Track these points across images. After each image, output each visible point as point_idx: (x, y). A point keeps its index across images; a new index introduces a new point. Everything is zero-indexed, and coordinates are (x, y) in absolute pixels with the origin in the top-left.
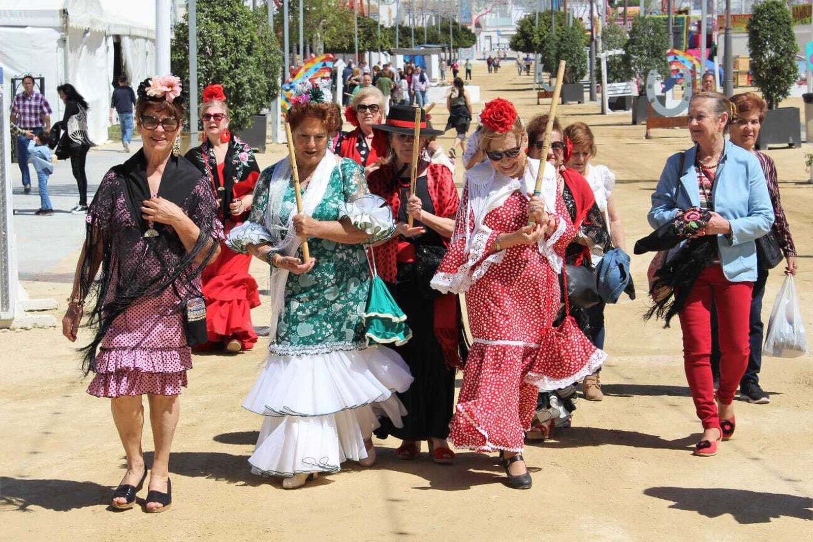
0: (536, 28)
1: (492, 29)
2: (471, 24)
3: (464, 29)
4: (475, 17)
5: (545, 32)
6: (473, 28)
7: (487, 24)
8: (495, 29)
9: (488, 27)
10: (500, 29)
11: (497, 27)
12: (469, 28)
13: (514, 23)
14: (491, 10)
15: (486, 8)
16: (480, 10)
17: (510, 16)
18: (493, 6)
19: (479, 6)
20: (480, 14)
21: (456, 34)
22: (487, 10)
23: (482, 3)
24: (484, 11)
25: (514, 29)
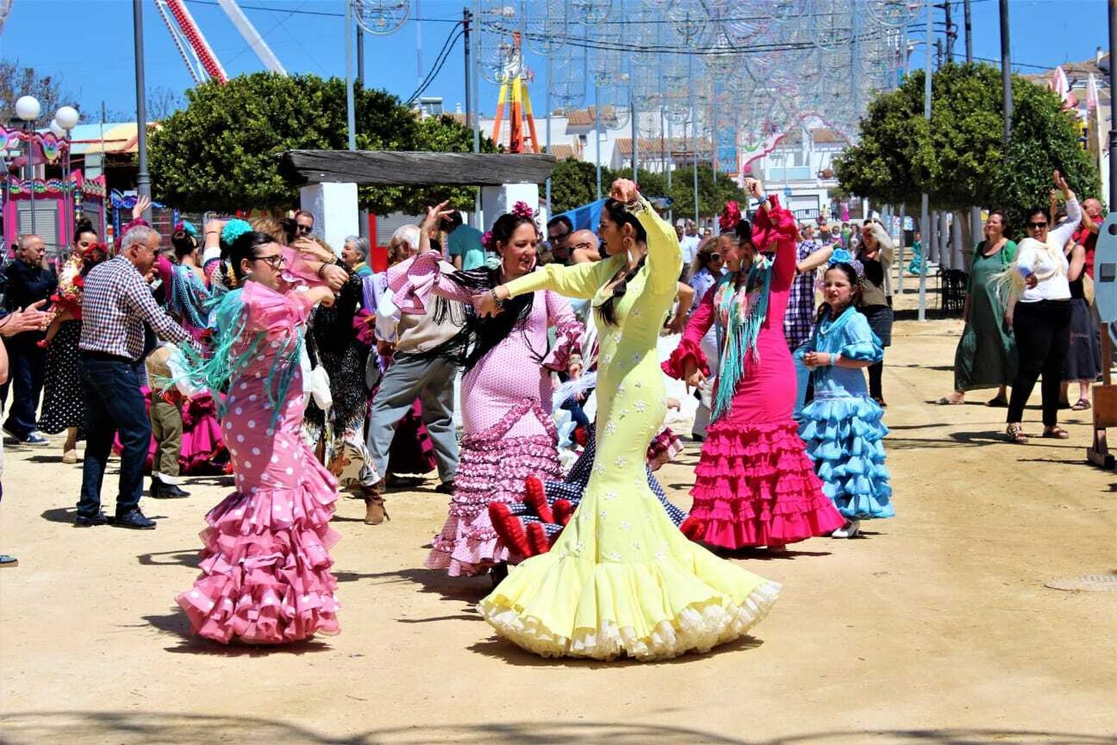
2: (736, 173)
3: (725, 181)
4: (744, 158)
6: (740, 180)
7: (767, 178)
10: (790, 186)
11: (784, 182)
12: (734, 179)
13: (814, 176)
14: (774, 148)
15: (765, 146)
16: (754, 145)
17: (808, 163)
18: (778, 142)
19: (751, 140)
20: (753, 156)
21: (706, 189)
22: (767, 149)
23: (757, 136)
24: (760, 151)
25: (815, 186)
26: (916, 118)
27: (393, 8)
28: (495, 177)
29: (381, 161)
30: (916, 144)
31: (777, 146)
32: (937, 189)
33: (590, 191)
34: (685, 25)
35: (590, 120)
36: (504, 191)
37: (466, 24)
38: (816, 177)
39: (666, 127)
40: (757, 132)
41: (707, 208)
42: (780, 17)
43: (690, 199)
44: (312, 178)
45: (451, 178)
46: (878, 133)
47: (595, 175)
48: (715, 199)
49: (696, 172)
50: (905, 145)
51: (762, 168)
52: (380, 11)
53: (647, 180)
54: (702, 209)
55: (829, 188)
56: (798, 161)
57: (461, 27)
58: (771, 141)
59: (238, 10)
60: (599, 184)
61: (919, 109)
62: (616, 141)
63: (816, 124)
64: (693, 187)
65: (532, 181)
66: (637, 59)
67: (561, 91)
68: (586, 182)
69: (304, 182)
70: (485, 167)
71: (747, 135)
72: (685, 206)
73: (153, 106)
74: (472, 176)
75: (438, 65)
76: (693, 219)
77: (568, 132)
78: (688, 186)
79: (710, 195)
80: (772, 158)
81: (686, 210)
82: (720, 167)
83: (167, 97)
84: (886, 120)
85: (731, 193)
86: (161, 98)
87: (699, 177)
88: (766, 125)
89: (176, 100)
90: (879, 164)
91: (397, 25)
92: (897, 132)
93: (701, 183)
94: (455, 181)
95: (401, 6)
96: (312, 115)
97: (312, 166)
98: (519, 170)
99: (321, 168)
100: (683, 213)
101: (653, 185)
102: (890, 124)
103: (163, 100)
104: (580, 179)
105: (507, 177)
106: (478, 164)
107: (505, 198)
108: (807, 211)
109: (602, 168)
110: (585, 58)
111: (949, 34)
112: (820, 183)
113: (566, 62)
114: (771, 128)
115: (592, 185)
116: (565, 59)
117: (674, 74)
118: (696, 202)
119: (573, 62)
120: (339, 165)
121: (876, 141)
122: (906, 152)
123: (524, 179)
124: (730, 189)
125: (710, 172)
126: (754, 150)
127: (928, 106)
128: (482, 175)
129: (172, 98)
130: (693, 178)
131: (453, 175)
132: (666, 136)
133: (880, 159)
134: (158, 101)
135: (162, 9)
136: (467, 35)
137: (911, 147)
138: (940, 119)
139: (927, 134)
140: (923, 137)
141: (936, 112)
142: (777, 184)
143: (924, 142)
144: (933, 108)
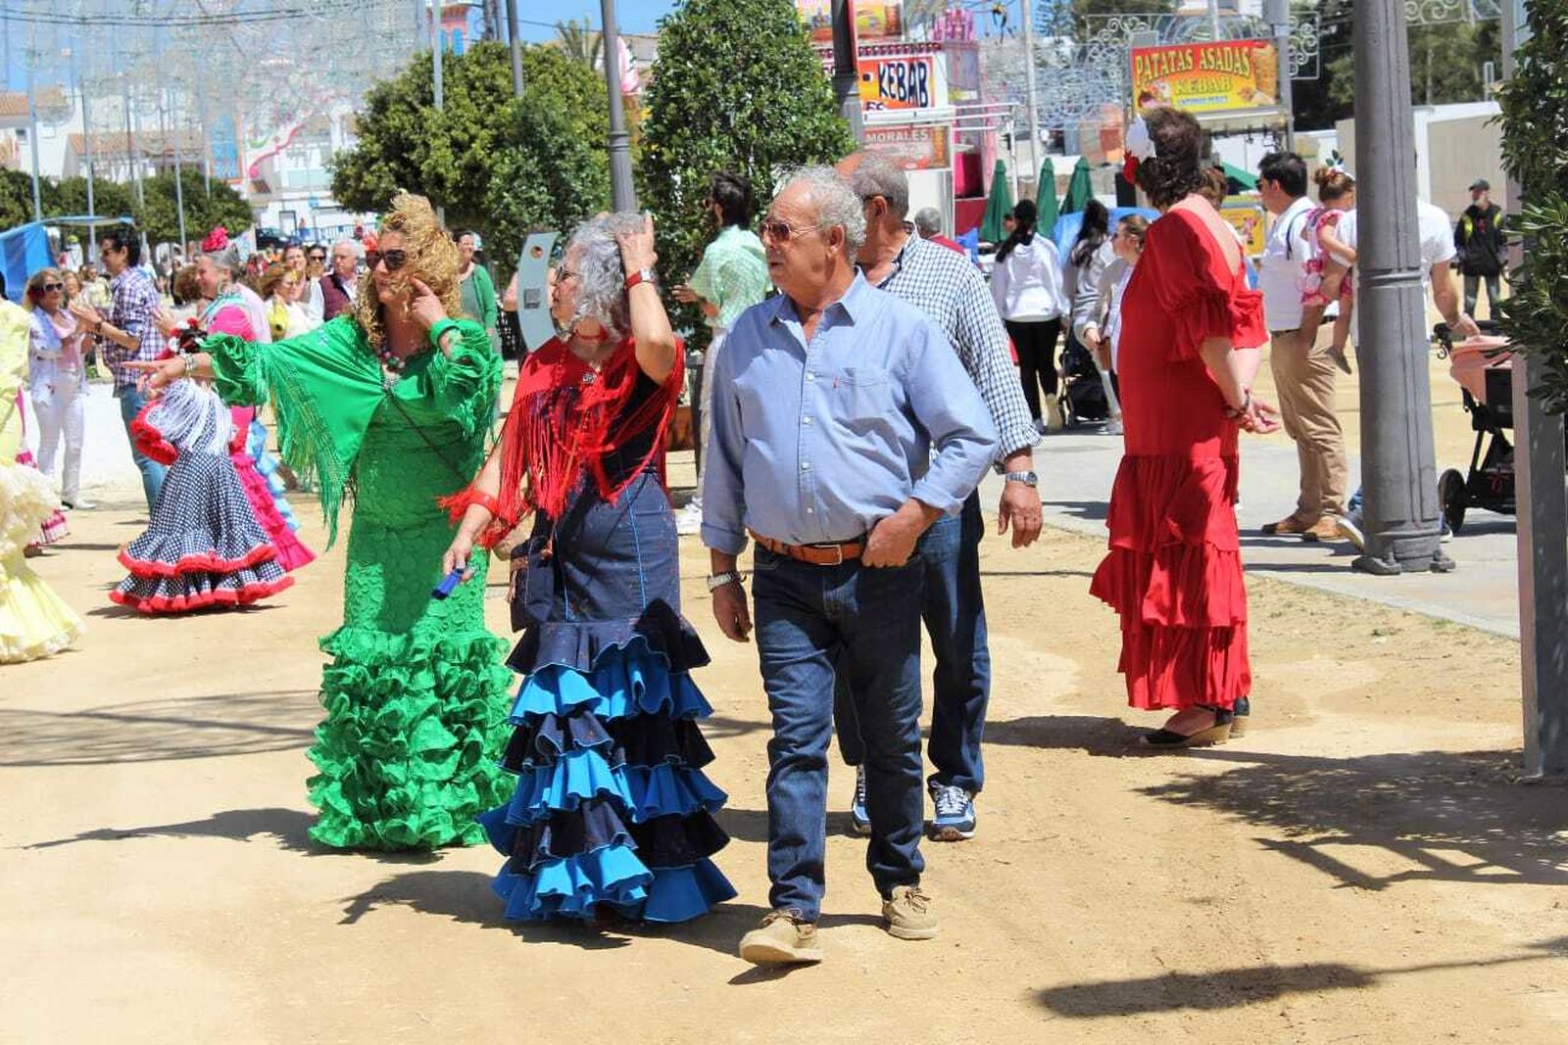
0: (435, 114)
1: (297, 195)
2: (239, 179)
3: (222, 190)
4: (249, 158)
5: (474, 129)
6: (245, 189)
7: (285, 183)
8: (306, 194)
9: (288, 190)
10: (316, 194)
11: (306, 188)
12: (235, 188)
14: (290, 142)
15: (277, 140)
16: (260, 139)
18: (294, 133)
19: (256, 132)
20: (262, 154)
21: (193, 201)
22: (281, 143)
23: (263, 128)
24: (270, 147)
26: (425, 111)
30: (426, 144)
31: (296, 139)
32: (455, 200)
33: (25, 211)
35: (30, 109)
39: (132, 120)
40: (265, 121)
41: (198, 229)
43: (172, 216)
46: (379, 132)
47: (31, 187)
48: (208, 216)
49: (179, 179)
50: (412, 147)
51: (277, 170)
53: (108, 192)
54: (190, 229)
56: (326, 157)
58: (284, 132)
60: (37, 201)
61: (428, 101)
62: (69, 136)
64: (176, 199)
66: (78, 32)
68: (18, 198)
71: (250, 126)
72: (165, 226)
76: (179, 243)
78: (168, 198)
79: (201, 210)
80: (290, 156)
81: (166, 232)
82: (213, 171)
84: (388, 114)
85: (231, 206)
87: (183, 185)
88: (277, 111)
90: (380, 169)
92: (403, 129)
93: (186, 191)
100: (163, 236)
101: (115, 200)
102: (394, 120)
104: (11, 195)
108: (341, 228)
109: (40, 178)
110: (6, 33)
114: (282, 116)
115: (28, 201)
117: (132, 49)
118: (182, 220)
121: (378, 141)
122: (414, 157)
124: (230, 201)
125: (200, 179)
126: (261, 146)
127: (438, 97)
130: (175, 187)
133: (381, 163)
137: (421, 149)
138: (459, 112)
139: (441, 131)
140: (435, 136)
141: (451, 103)
142: (299, 191)
143: (437, 142)
144: (445, 99)
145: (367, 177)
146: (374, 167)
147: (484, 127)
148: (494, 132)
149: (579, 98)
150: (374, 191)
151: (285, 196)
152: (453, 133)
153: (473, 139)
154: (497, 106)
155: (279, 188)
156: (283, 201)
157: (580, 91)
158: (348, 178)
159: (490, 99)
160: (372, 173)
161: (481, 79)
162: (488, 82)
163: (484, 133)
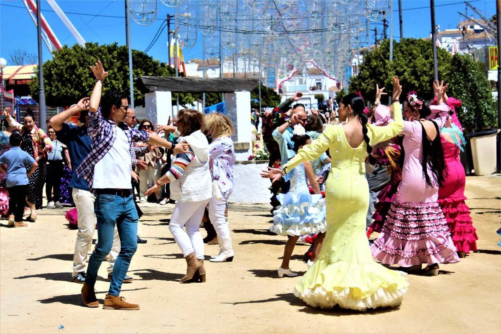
2: (276, 88)
3: (271, 91)
4: (279, 81)
6: (277, 91)
12: (275, 91)
13: (308, 89)
14: (292, 77)
15: (288, 76)
17: (305, 84)
18: (293, 74)
19: (282, 73)
20: (283, 80)
22: (289, 77)
23: (285, 72)
24: (286, 78)
25: (308, 94)
26: (386, 61)
27: (150, 13)
28: (231, 88)
29: (181, 81)
30: (387, 75)
34: (270, 21)
35: (208, 65)
36: (235, 95)
37: (168, 21)
38: (309, 89)
39: (235, 68)
40: (285, 70)
41: (265, 104)
42: (313, 17)
44: (151, 89)
45: (212, 89)
48: (268, 100)
49: (260, 88)
50: (381, 74)
51: (285, 86)
52: (144, 14)
54: (263, 104)
55: (315, 94)
56: (301, 82)
57: (166, 23)
58: (291, 74)
59: (64, 15)
61: (387, 58)
63: (310, 66)
64: (259, 94)
65: (248, 90)
67: (209, 51)
69: (148, 91)
70: (227, 84)
71: (280, 72)
73: (17, 58)
74: (221, 88)
75: (155, 40)
77: (198, 70)
78: (256, 94)
79: (266, 98)
80: (290, 81)
83: (23, 54)
85: (274, 97)
86: (20, 55)
87: (261, 90)
88: (289, 66)
89: (27, 56)
90: (369, 82)
91: (152, 21)
93: (262, 92)
94: (213, 90)
95: (153, 12)
96: (112, 61)
97: (151, 84)
98: (241, 85)
99: (155, 85)
103: (22, 56)
105: (236, 88)
106: (224, 83)
107: (236, 98)
110: (220, 37)
111: (385, 25)
112: (311, 92)
113: (211, 38)
114: (290, 68)
116: (211, 37)
117: (255, 43)
119: (214, 38)
120: (163, 83)
122: (381, 78)
123: (244, 90)
124: (273, 95)
125: (265, 88)
126: (283, 77)
127: (391, 57)
128: (226, 88)
129: (26, 55)
131: (213, 88)
132: (235, 72)
133: (369, 80)
134: (19, 56)
135: (31, 14)
136: (169, 26)
137: (384, 75)
138: (399, 62)
139: (392, 69)
140: (390, 70)
141: (396, 59)
142: (292, 92)
143: (391, 73)
144: (394, 57)
145: (363, 84)
146: (367, 81)
147: (409, 67)
148: (412, 69)
149: (442, 58)
150: (366, 90)
151: (287, 94)
152: (397, 69)
153: (405, 71)
154: (413, 60)
155: (286, 92)
156: (287, 96)
157: (442, 56)
158: (356, 85)
159: (410, 57)
160: (365, 83)
161: (407, 51)
162: (410, 51)
163: (408, 69)
